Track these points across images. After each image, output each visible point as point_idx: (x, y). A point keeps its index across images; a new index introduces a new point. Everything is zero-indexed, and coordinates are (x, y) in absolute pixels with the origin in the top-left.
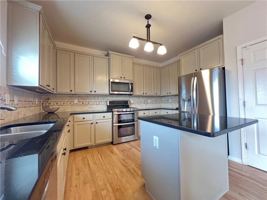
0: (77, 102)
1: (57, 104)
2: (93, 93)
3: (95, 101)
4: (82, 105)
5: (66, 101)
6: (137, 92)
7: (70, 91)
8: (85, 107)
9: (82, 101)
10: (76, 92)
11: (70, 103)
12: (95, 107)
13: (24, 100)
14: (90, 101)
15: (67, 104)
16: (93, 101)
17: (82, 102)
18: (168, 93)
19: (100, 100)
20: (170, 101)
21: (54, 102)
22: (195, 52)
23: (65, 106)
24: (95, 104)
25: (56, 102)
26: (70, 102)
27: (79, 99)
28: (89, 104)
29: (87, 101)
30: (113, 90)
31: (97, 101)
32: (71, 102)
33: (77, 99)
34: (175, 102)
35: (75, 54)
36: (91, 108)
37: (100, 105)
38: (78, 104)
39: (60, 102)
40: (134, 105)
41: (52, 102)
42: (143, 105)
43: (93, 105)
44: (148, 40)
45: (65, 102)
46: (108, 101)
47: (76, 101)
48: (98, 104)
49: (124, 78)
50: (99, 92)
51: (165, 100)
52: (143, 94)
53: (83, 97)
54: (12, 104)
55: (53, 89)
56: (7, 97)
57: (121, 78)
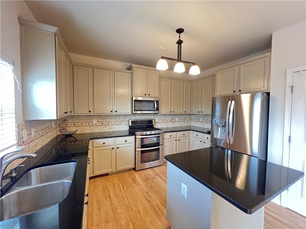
1: (75, 124)
2: (114, 113)
3: (116, 120)
4: (102, 125)
5: (84, 121)
6: (163, 110)
7: (88, 113)
8: (105, 127)
10: (95, 113)
11: (89, 124)
12: (116, 128)
13: (41, 129)
14: (110, 120)
15: (85, 125)
16: (114, 120)
17: (101, 122)
18: (199, 112)
19: (121, 119)
20: (201, 120)
21: (71, 123)
22: (234, 69)
23: (83, 127)
24: (116, 124)
25: (74, 122)
26: (88, 122)
27: (98, 118)
28: (109, 124)
29: (107, 120)
30: (136, 109)
31: (118, 121)
32: (90, 122)
33: (96, 119)
34: (207, 122)
35: (93, 69)
36: (112, 128)
37: (121, 125)
38: (97, 125)
39: (78, 122)
40: (160, 124)
41: (70, 123)
42: (169, 123)
43: (114, 125)
44: (179, 60)
45: (83, 123)
46: (130, 121)
47: (95, 121)
48: (119, 124)
49: (149, 95)
50: (120, 112)
51: (195, 118)
52: (170, 112)
53: (103, 117)
54: (30, 139)
55: (71, 112)
56: (25, 133)
57: (145, 95)
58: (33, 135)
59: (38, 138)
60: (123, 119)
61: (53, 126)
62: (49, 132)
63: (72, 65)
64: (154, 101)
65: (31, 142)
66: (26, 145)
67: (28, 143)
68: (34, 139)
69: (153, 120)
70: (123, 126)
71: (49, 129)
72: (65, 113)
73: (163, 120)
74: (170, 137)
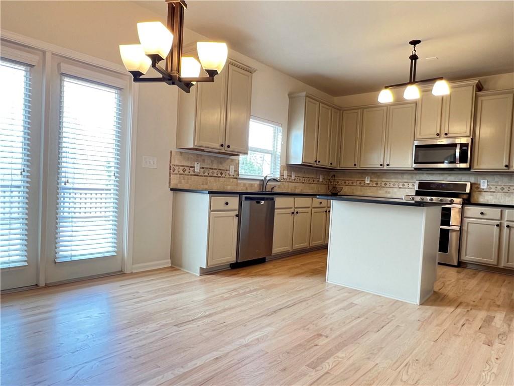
0: (368, 182)
1: (345, 183)
2: (385, 168)
3: (397, 180)
4: (376, 187)
5: (355, 179)
7: (353, 166)
8: (380, 190)
9: (376, 180)
12: (395, 192)
13: (302, 176)
14: (388, 180)
16: (394, 180)
19: (405, 179)
21: (342, 180)
23: (353, 187)
25: (345, 180)
26: (360, 181)
27: (372, 176)
28: (386, 186)
31: (400, 182)
33: (369, 177)
36: (389, 193)
37: (404, 188)
38: (370, 185)
39: (348, 180)
44: (412, 80)
45: (353, 182)
46: (417, 182)
47: (367, 180)
48: (401, 186)
49: (446, 134)
50: (394, 165)
53: (379, 174)
54: (290, 179)
55: (331, 164)
56: (286, 173)
57: (438, 135)
58: (293, 177)
59: (298, 183)
60: (408, 179)
61: (321, 180)
62: (313, 183)
63: (342, 112)
64: (455, 145)
65: (290, 182)
66: (285, 182)
67: (288, 182)
68: (293, 181)
69: (469, 183)
70: (407, 191)
71: (314, 181)
72: (316, 161)
73: (503, 188)
74: (481, 216)
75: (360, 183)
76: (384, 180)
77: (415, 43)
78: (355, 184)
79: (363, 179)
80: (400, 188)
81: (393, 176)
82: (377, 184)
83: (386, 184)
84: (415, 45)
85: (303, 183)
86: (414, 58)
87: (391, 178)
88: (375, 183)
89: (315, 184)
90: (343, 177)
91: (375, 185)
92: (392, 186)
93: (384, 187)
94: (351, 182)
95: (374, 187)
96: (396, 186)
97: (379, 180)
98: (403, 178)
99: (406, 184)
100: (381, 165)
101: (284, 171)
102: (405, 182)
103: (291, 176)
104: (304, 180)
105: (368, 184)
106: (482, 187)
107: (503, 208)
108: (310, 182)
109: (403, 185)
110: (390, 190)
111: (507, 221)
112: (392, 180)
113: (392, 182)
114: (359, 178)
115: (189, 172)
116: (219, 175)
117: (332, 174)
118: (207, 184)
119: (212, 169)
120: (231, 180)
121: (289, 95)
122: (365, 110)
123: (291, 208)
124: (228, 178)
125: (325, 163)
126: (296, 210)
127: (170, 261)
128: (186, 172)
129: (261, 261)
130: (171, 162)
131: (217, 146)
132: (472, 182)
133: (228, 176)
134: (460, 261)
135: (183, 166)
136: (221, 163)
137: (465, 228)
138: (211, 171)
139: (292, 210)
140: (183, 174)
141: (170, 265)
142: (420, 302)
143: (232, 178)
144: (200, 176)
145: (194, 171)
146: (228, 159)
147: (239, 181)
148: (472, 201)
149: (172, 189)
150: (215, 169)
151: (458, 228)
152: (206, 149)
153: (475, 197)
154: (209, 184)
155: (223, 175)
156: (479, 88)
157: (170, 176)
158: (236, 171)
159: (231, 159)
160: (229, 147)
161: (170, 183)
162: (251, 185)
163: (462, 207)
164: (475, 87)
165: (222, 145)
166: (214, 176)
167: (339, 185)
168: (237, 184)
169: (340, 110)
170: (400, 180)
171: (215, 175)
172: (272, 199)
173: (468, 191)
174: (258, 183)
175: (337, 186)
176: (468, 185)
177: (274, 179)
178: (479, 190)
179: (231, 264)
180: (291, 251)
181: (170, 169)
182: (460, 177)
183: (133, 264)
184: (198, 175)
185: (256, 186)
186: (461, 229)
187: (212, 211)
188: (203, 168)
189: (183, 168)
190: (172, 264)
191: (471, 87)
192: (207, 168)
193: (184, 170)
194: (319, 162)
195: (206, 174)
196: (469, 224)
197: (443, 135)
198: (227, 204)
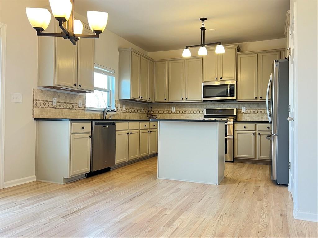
0: (174, 111)
1: (158, 112)
2: (185, 101)
3: (192, 109)
5: (165, 109)
8: (182, 116)
9: (179, 109)
10: (169, 100)
12: (192, 117)
13: (130, 108)
23: (164, 115)
26: (168, 110)
27: (176, 107)
30: (206, 96)
36: (188, 117)
38: (175, 113)
39: (161, 110)
41: (155, 110)
44: (203, 45)
46: (205, 110)
49: (221, 78)
50: (191, 99)
52: (257, 97)
53: (180, 105)
54: (122, 110)
55: (149, 99)
56: (119, 106)
57: (216, 79)
58: (124, 109)
59: (127, 112)
60: (199, 108)
61: (142, 110)
62: (137, 113)
63: (154, 62)
64: (227, 85)
65: (122, 112)
66: (119, 112)
67: (120, 112)
68: (124, 111)
69: (236, 109)
70: (199, 116)
71: (138, 111)
72: (140, 97)
73: (254, 111)
74: (244, 129)
75: (169, 112)
76: (184, 109)
77: (203, 19)
78: (165, 113)
79: (171, 109)
80: (194, 114)
81: (189, 106)
82: (180, 112)
83: (185, 112)
84: (203, 21)
85: (131, 113)
86: (203, 29)
87: (188, 108)
88: (179, 111)
89: (138, 113)
90: (157, 109)
91: (178, 113)
92: (189, 113)
93: (184, 114)
94: (163, 111)
95: (178, 114)
96: (192, 113)
97: (181, 109)
98: (196, 108)
99: (198, 111)
100: (182, 99)
101: (117, 104)
102: (198, 110)
103: (122, 108)
104: (131, 111)
105: (174, 112)
106: (243, 111)
107: (256, 123)
108: (135, 112)
109: (197, 112)
110: (188, 115)
111: (259, 131)
112: (189, 109)
113: (189, 110)
114: (168, 108)
115: (49, 106)
116: (71, 108)
117: (149, 106)
118: (62, 114)
119: (66, 103)
120: (81, 111)
121: (118, 49)
122: (170, 62)
123: (127, 130)
124: (78, 110)
125: (145, 98)
126: (130, 131)
127: (35, 176)
128: (47, 106)
129: (107, 170)
130: (34, 98)
131: (72, 85)
132: (237, 108)
133: (77, 108)
134: (234, 158)
135: (44, 101)
136: (72, 98)
137: (236, 137)
138: (65, 104)
139: (127, 132)
140: (43, 107)
141: (35, 180)
142: (218, 183)
143: (81, 110)
144: (57, 108)
145: (52, 105)
146: (78, 95)
147: (86, 112)
148: (238, 120)
149: (35, 119)
150: (68, 103)
151: (232, 137)
152: (62, 87)
153: (240, 118)
154: (63, 114)
155: (74, 108)
156: (239, 50)
157: (34, 109)
158: (84, 104)
159: (80, 95)
160: (80, 86)
161: (33, 114)
162: (95, 115)
163: (233, 124)
164: (236, 49)
165: (75, 85)
166: (67, 109)
167: (154, 114)
168: (85, 115)
169: (153, 61)
170: (194, 109)
171: (68, 107)
172: (114, 124)
173: (235, 114)
174: (100, 113)
175: (153, 115)
176: (235, 110)
177: (112, 110)
178: (241, 113)
179: (86, 174)
180: (127, 161)
181: (34, 103)
182: (230, 105)
183: (4, 182)
184: (55, 108)
185: (98, 115)
186: (233, 138)
187: (73, 134)
188: (59, 102)
189: (44, 102)
190: (37, 178)
191: (234, 49)
192: (62, 102)
193: (44, 104)
194: (142, 97)
195: (61, 107)
196: (238, 134)
197: (219, 79)
198: (83, 128)
